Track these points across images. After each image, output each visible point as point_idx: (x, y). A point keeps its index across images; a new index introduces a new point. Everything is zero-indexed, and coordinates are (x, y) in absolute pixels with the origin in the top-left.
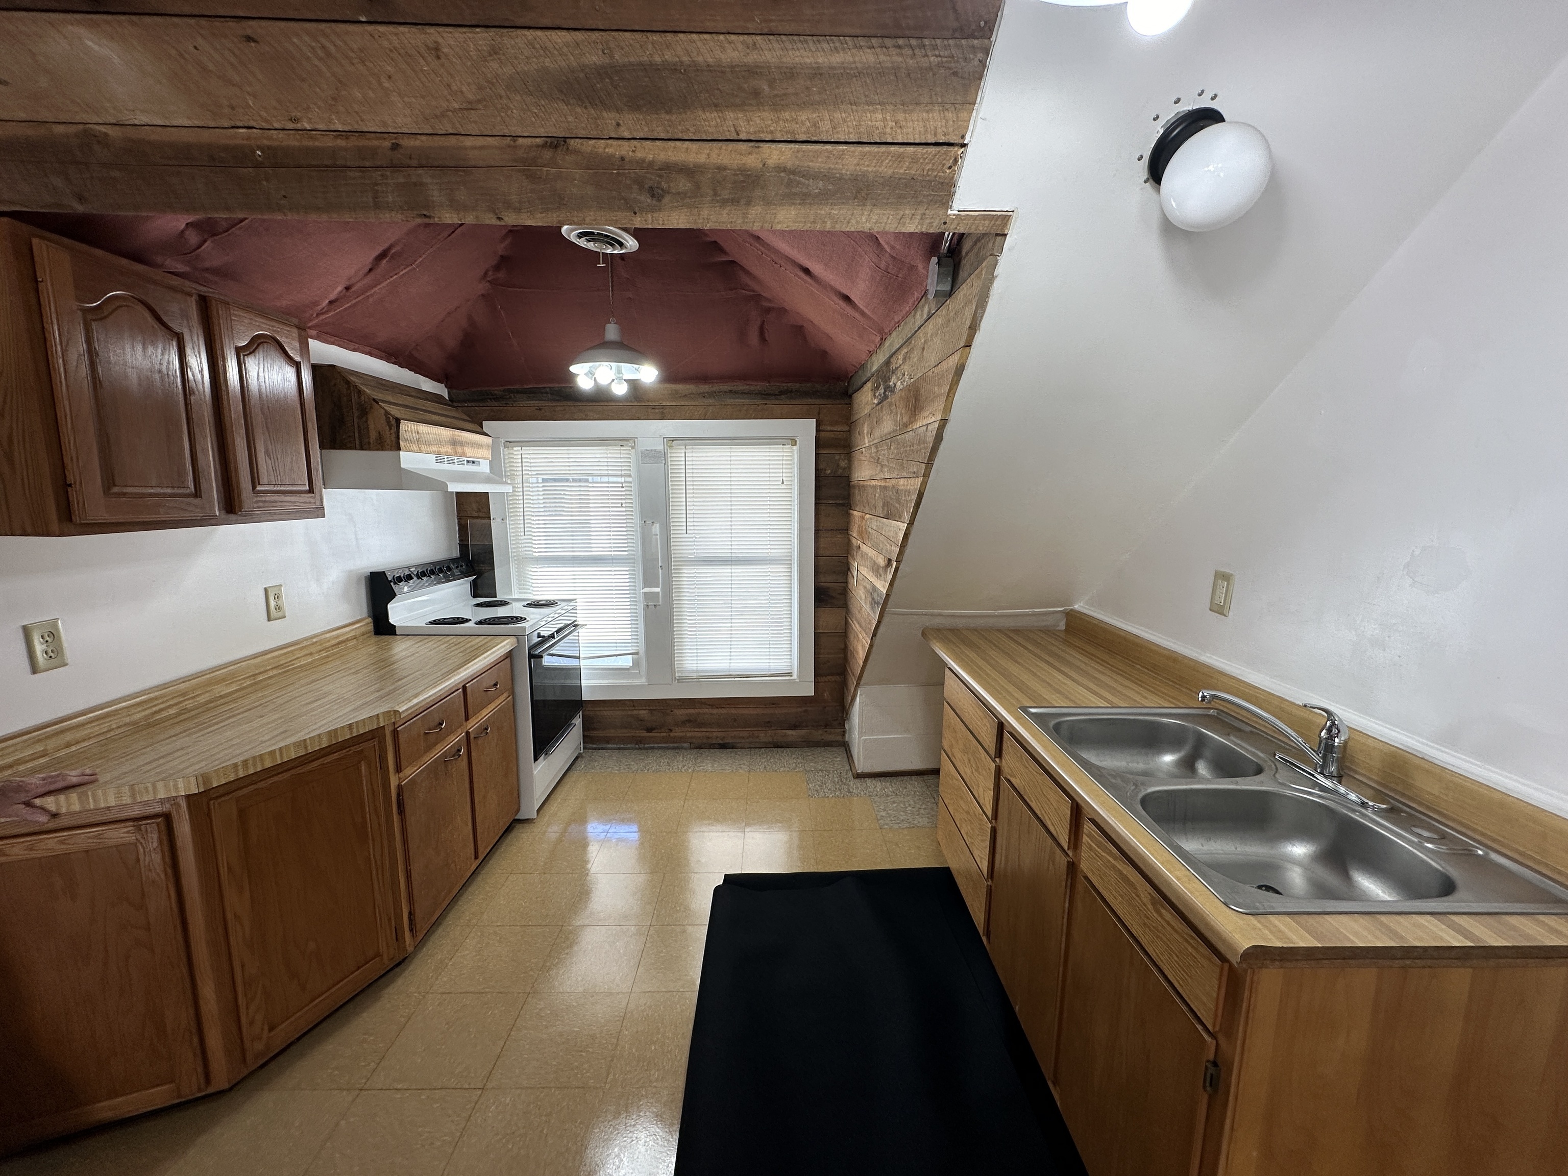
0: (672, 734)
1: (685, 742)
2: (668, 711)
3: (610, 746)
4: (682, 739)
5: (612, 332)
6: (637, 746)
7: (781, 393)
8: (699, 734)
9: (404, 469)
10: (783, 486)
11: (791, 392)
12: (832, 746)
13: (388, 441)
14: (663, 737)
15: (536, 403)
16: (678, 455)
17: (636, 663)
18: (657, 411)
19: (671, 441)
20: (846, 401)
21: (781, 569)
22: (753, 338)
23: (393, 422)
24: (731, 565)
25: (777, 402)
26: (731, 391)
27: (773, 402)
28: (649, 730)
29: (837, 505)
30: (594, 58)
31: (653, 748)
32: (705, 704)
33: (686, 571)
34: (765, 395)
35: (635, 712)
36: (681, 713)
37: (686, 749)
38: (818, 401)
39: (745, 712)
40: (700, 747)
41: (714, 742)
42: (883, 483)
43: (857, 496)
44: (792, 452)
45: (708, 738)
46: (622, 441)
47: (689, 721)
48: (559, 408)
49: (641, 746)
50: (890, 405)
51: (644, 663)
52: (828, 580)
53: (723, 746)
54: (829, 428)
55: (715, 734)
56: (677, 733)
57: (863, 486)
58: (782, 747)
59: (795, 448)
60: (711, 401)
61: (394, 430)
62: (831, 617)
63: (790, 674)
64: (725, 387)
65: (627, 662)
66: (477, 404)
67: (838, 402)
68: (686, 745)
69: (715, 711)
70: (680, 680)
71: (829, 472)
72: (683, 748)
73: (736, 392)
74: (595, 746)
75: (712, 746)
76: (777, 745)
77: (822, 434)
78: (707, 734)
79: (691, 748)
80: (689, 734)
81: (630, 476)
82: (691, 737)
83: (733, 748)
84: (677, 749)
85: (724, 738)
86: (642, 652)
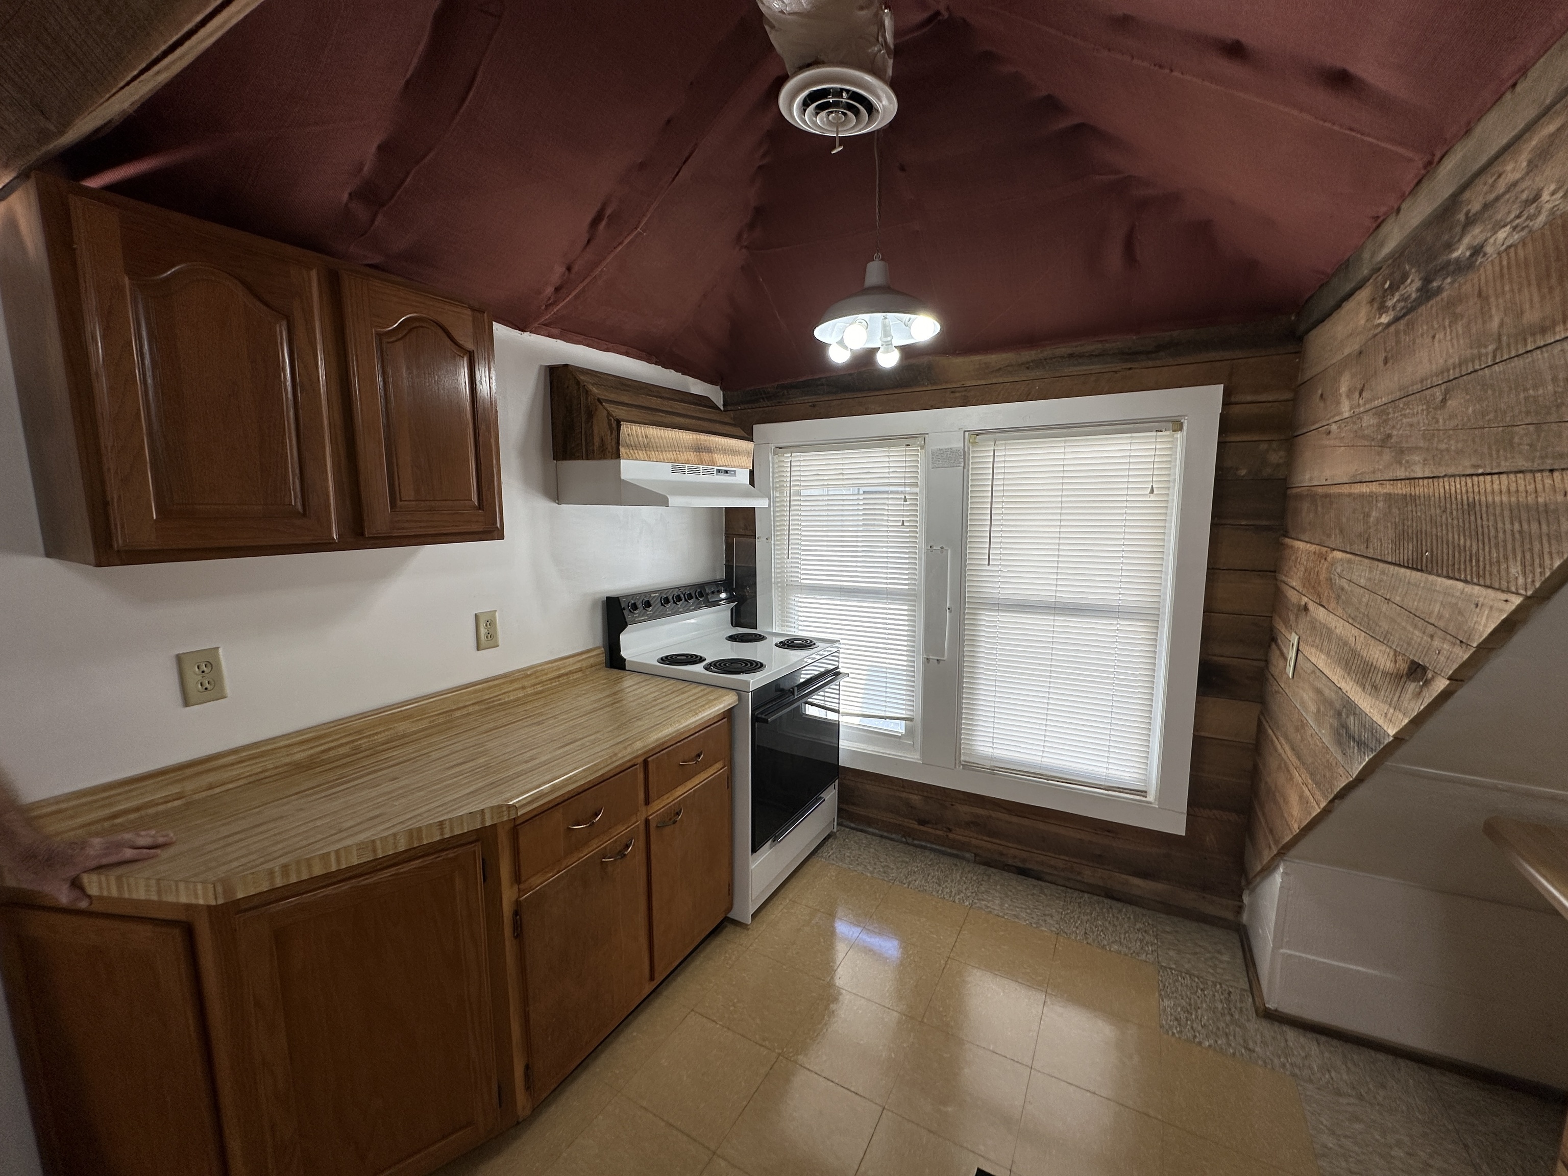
0: (951, 836)
1: (969, 851)
2: (950, 805)
3: (870, 830)
4: (964, 846)
5: (876, 271)
6: (904, 840)
7: (1159, 348)
8: (989, 846)
9: (624, 481)
10: (1152, 498)
11: (1178, 344)
12: (1214, 924)
13: (609, 447)
14: (938, 837)
15: (813, 398)
16: (984, 455)
17: (910, 732)
18: (957, 395)
19: (974, 435)
20: (1293, 348)
21: (1136, 630)
22: (1114, 259)
23: (614, 425)
24: (1054, 614)
25: (1150, 363)
26: (1071, 356)
28: (922, 822)
29: (1259, 528)
31: (925, 848)
32: (1001, 807)
33: (987, 617)
34: (1129, 355)
35: (904, 795)
36: (965, 811)
37: (968, 861)
38: (1228, 354)
39: (1064, 832)
40: (988, 863)
41: (1010, 862)
43: (1306, 514)
44: (1173, 442)
45: (1001, 854)
46: (908, 439)
47: (976, 824)
48: (835, 402)
49: (910, 840)
51: (920, 735)
52: (1227, 654)
53: (1023, 872)
54: (1249, 398)
55: (1012, 852)
56: (958, 835)
57: (1326, 496)
58: (1118, 900)
59: (1179, 435)
60: (1038, 373)
61: (615, 433)
62: (1233, 716)
63: (1143, 793)
64: (1063, 350)
65: (899, 728)
66: (750, 406)
67: (1273, 351)
68: (968, 855)
69: (1015, 819)
70: (968, 766)
71: (1244, 472)
72: (963, 858)
73: (1081, 356)
74: (853, 825)
75: (1006, 867)
76: (1111, 895)
77: (1234, 409)
78: (1001, 848)
79: (975, 862)
80: (974, 843)
81: (916, 484)
82: (975, 847)
84: (956, 856)
85: (1024, 861)
86: (918, 719)
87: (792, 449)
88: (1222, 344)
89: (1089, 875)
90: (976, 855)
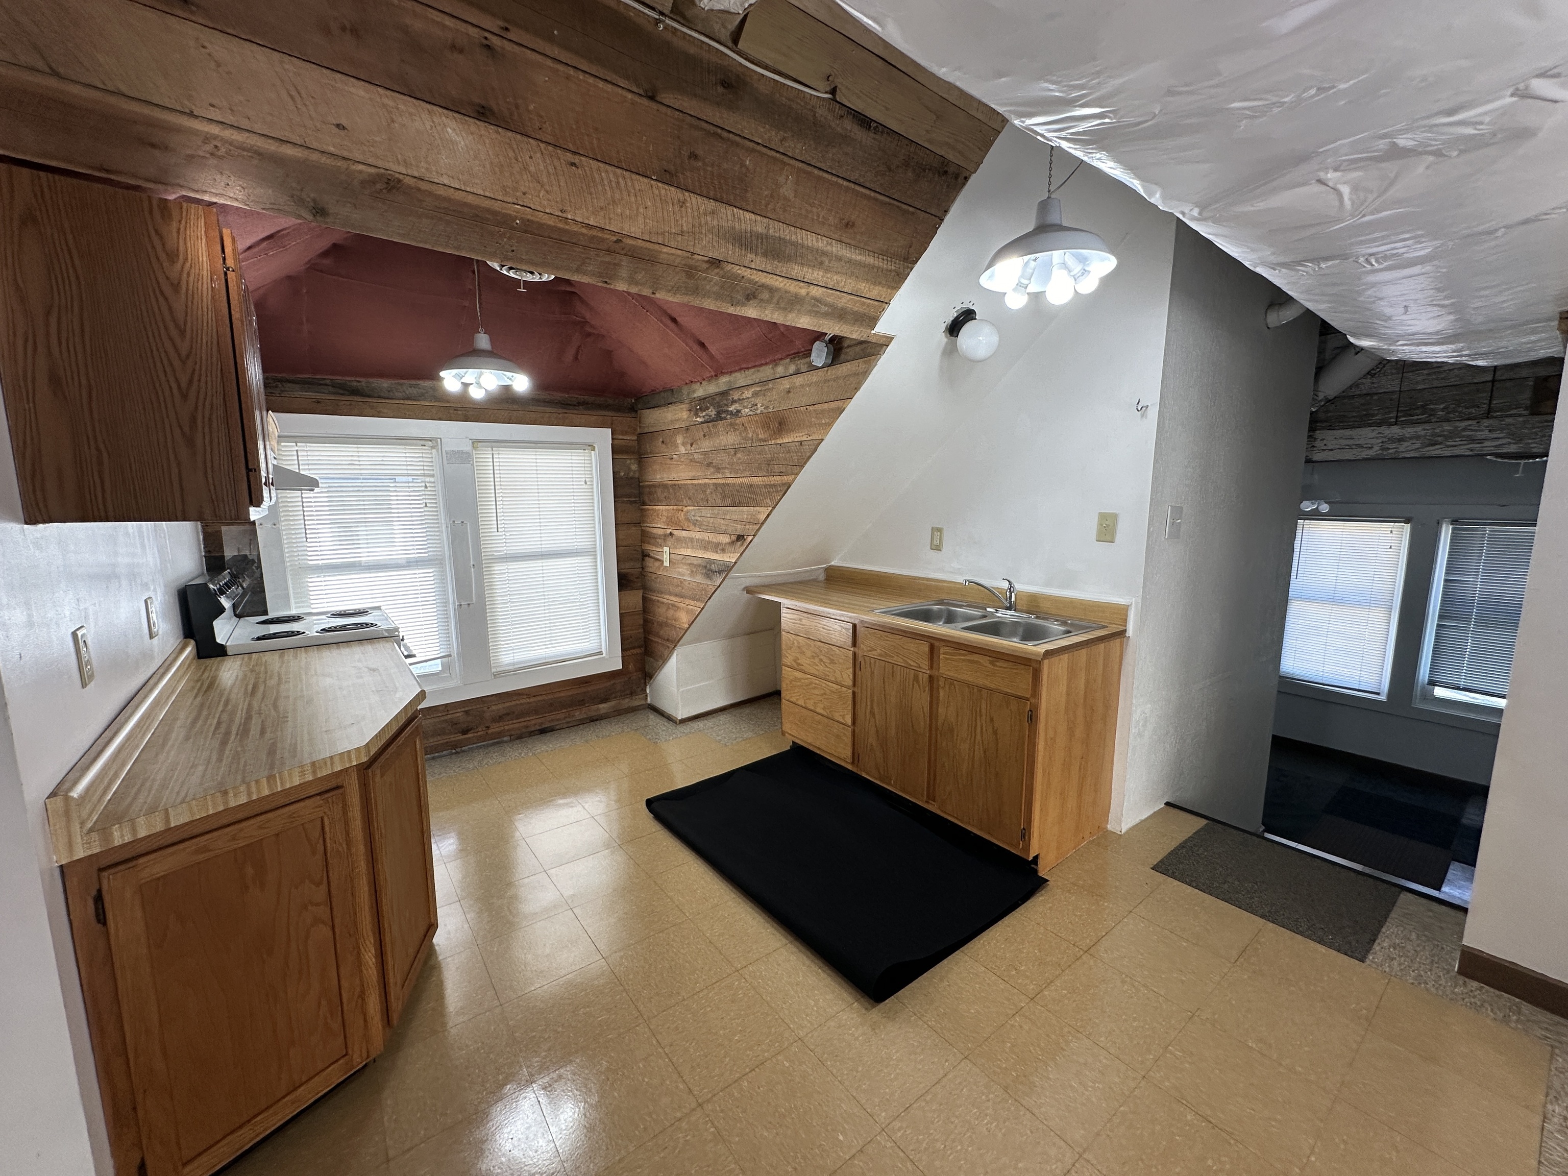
0: (490, 731)
1: (505, 736)
2: (485, 709)
4: (500, 734)
5: (483, 341)
6: (454, 751)
7: (579, 404)
8: (517, 726)
10: (586, 486)
11: (587, 403)
12: (638, 710)
14: (480, 736)
16: (485, 456)
17: (446, 667)
18: (460, 412)
19: (475, 443)
20: (633, 415)
21: (586, 560)
24: (542, 559)
25: (576, 412)
27: (572, 411)
28: (465, 732)
29: (631, 502)
31: (471, 750)
32: (523, 694)
33: (498, 568)
34: (565, 405)
35: (449, 716)
36: (496, 708)
37: (506, 742)
38: (610, 413)
39: (562, 694)
40: (520, 737)
41: (533, 729)
42: (721, 481)
43: (661, 494)
44: (591, 456)
45: (527, 727)
46: (422, 441)
47: (508, 714)
48: (344, 402)
49: (458, 750)
50: (731, 424)
51: (455, 664)
52: (632, 568)
53: (543, 731)
54: (621, 437)
55: (533, 722)
56: (495, 728)
58: (597, 720)
59: (593, 452)
62: (635, 598)
63: (600, 653)
65: (436, 667)
67: (627, 415)
68: (505, 739)
69: (532, 700)
70: (496, 675)
71: (622, 474)
72: (502, 742)
73: (538, 401)
75: (531, 734)
76: (593, 720)
77: (616, 442)
78: (525, 723)
79: (511, 740)
80: (506, 728)
81: (433, 476)
82: (509, 730)
83: (552, 731)
84: (498, 743)
85: (541, 724)
86: (455, 653)
87: (296, 439)
88: (606, 407)
89: (578, 715)
90: (510, 736)
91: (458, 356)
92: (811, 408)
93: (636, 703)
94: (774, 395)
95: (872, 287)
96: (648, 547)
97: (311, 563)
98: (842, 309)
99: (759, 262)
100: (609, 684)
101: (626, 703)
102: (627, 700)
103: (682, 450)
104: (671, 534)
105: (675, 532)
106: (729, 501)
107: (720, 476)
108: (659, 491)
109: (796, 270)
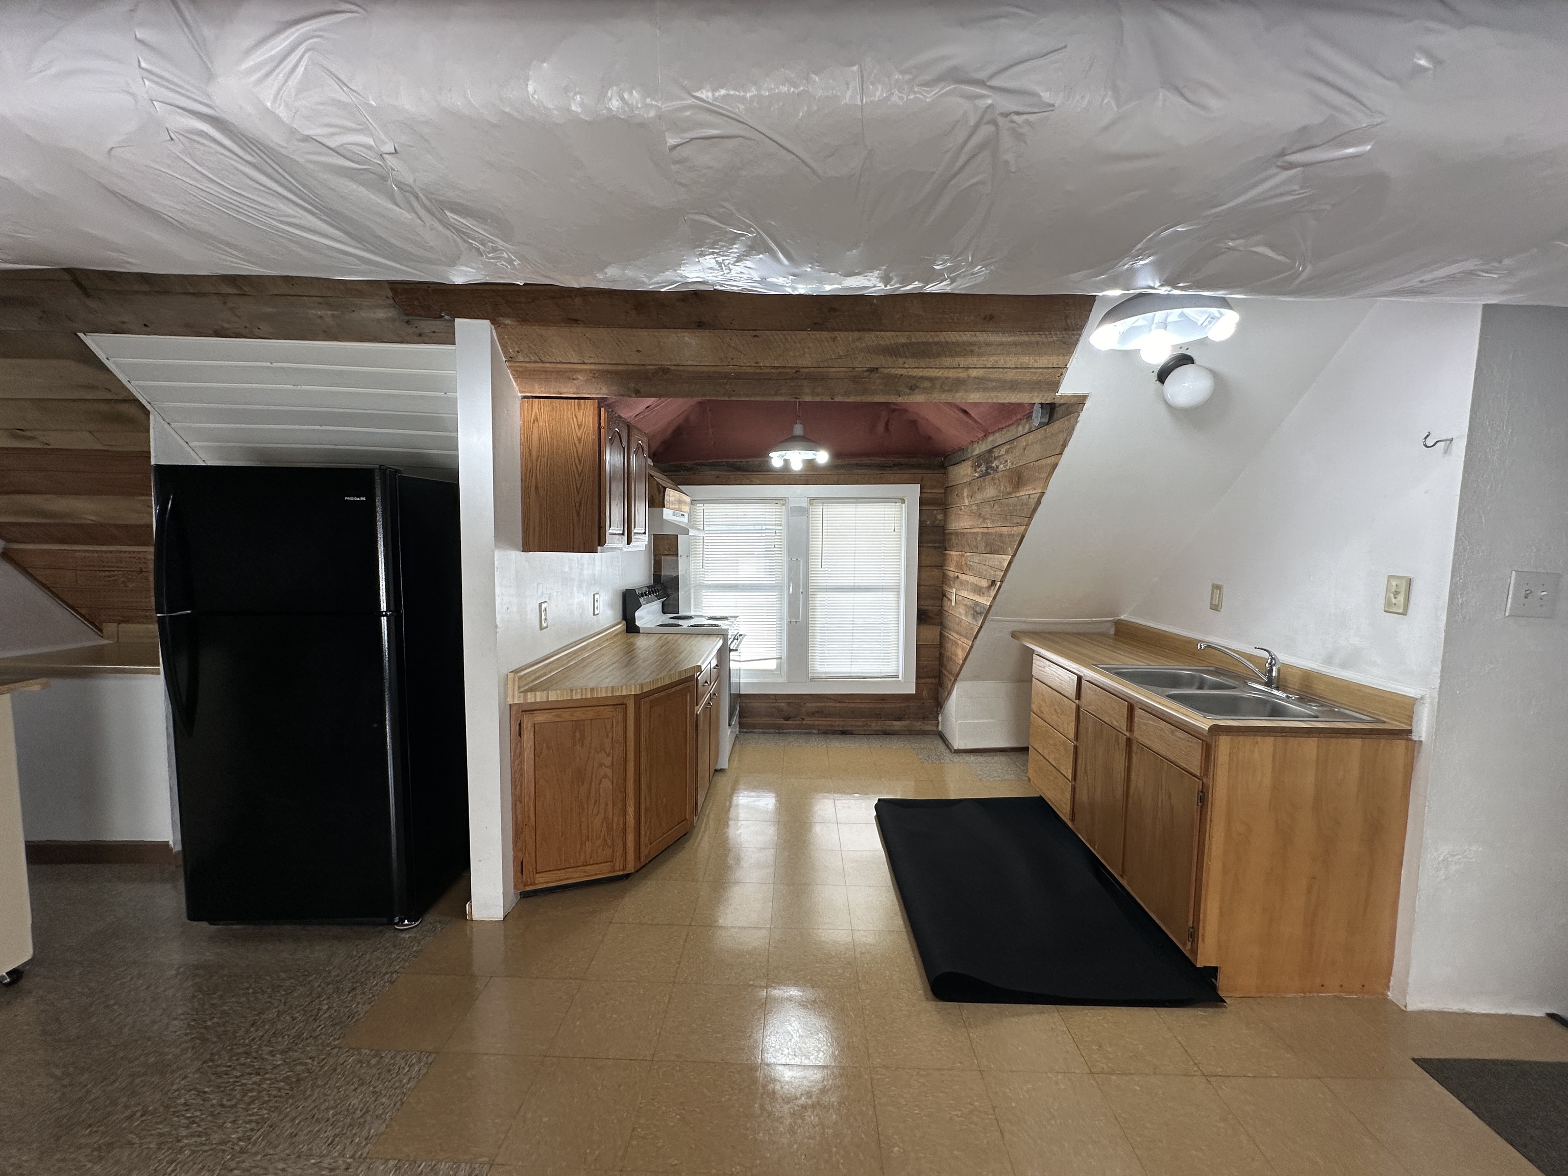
0: (804, 722)
1: (814, 729)
2: (802, 704)
3: (756, 730)
4: (811, 727)
5: (798, 430)
6: (777, 731)
7: (895, 465)
8: (825, 723)
9: (666, 520)
10: (895, 533)
11: (902, 465)
12: (929, 734)
13: (657, 502)
14: (797, 725)
16: (817, 510)
17: (779, 667)
18: (803, 478)
19: (812, 500)
20: (943, 471)
21: (892, 596)
22: (881, 428)
23: (662, 489)
24: (854, 592)
25: (891, 472)
26: (857, 464)
27: (888, 472)
28: (787, 719)
29: (935, 547)
30: (903, 340)
31: (789, 733)
32: (830, 699)
33: (820, 596)
34: (882, 467)
35: (776, 704)
36: (812, 706)
37: (815, 734)
38: (921, 471)
39: (862, 706)
40: (825, 733)
41: (836, 729)
42: (985, 530)
43: (954, 540)
44: (902, 508)
45: (832, 726)
46: (776, 500)
47: (818, 712)
48: (734, 476)
49: (781, 731)
50: (993, 479)
51: (785, 666)
52: (928, 605)
53: (844, 733)
54: (929, 491)
55: (837, 723)
56: (808, 721)
57: (962, 533)
58: (889, 734)
59: (903, 505)
60: (842, 471)
61: (662, 494)
62: (932, 633)
63: (897, 677)
64: (854, 461)
65: (772, 665)
66: (673, 473)
67: (936, 472)
68: (814, 731)
69: (838, 705)
70: (813, 679)
71: (928, 523)
72: (813, 733)
73: (861, 465)
74: (745, 730)
75: (834, 733)
76: (887, 733)
77: (924, 495)
78: (831, 723)
79: (819, 734)
80: (817, 723)
81: (781, 525)
82: (818, 725)
83: (852, 734)
84: (809, 733)
85: (843, 726)
86: (784, 656)
87: (704, 502)
88: (919, 466)
89: (875, 725)
90: (819, 730)
91: (782, 442)
92: (1036, 464)
93: (928, 727)
94: (1017, 452)
95: (1037, 358)
96: (946, 588)
97: (706, 582)
98: (1011, 381)
99: (911, 362)
100: (903, 705)
101: (918, 725)
102: (919, 723)
103: (967, 502)
104: (958, 577)
105: (960, 575)
106: (988, 549)
107: (985, 526)
108: (953, 537)
109: (948, 361)
